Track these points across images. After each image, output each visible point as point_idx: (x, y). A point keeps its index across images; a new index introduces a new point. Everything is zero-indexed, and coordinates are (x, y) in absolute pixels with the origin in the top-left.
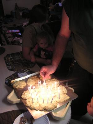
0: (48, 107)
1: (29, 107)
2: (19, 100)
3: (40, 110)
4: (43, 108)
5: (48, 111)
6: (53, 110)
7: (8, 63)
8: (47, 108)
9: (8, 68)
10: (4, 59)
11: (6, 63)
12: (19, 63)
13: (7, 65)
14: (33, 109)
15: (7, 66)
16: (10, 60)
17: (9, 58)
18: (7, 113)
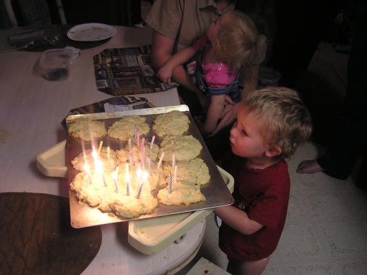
0: (122, 205)
1: (74, 192)
2: (65, 169)
3: (100, 209)
4: (110, 206)
5: (119, 216)
6: (134, 217)
7: (100, 73)
8: (117, 208)
9: (98, 85)
10: (92, 61)
11: (97, 71)
12: (133, 75)
13: (99, 77)
14: (82, 200)
15: (97, 79)
16: (108, 65)
17: (109, 60)
18: (23, 196)
